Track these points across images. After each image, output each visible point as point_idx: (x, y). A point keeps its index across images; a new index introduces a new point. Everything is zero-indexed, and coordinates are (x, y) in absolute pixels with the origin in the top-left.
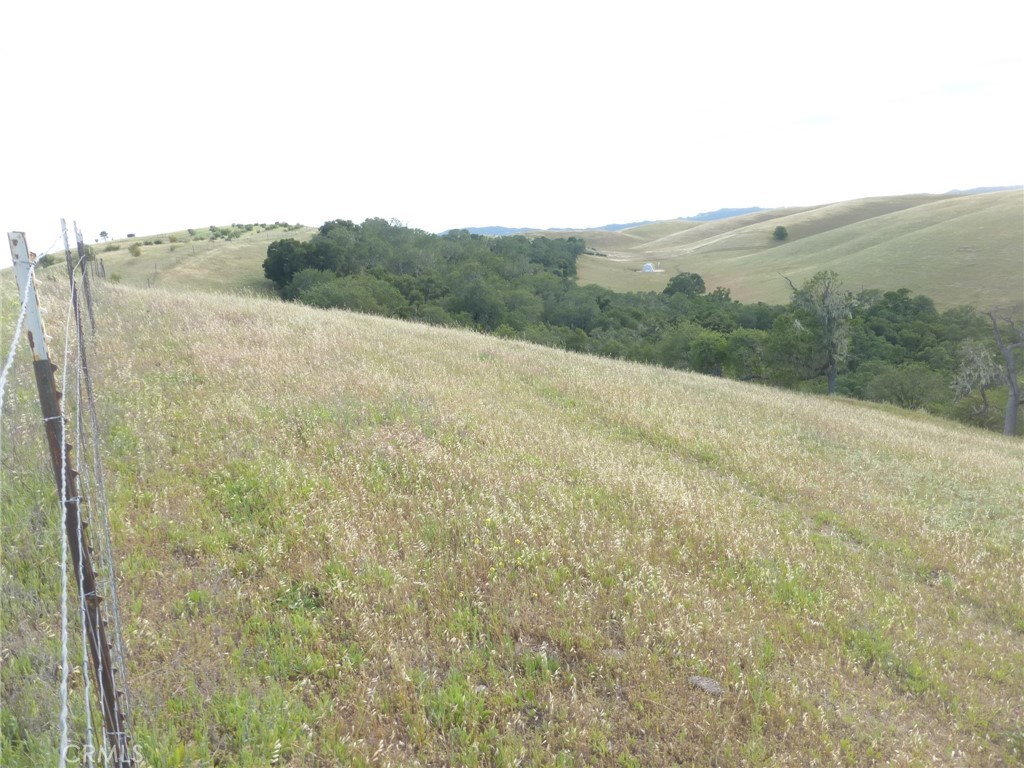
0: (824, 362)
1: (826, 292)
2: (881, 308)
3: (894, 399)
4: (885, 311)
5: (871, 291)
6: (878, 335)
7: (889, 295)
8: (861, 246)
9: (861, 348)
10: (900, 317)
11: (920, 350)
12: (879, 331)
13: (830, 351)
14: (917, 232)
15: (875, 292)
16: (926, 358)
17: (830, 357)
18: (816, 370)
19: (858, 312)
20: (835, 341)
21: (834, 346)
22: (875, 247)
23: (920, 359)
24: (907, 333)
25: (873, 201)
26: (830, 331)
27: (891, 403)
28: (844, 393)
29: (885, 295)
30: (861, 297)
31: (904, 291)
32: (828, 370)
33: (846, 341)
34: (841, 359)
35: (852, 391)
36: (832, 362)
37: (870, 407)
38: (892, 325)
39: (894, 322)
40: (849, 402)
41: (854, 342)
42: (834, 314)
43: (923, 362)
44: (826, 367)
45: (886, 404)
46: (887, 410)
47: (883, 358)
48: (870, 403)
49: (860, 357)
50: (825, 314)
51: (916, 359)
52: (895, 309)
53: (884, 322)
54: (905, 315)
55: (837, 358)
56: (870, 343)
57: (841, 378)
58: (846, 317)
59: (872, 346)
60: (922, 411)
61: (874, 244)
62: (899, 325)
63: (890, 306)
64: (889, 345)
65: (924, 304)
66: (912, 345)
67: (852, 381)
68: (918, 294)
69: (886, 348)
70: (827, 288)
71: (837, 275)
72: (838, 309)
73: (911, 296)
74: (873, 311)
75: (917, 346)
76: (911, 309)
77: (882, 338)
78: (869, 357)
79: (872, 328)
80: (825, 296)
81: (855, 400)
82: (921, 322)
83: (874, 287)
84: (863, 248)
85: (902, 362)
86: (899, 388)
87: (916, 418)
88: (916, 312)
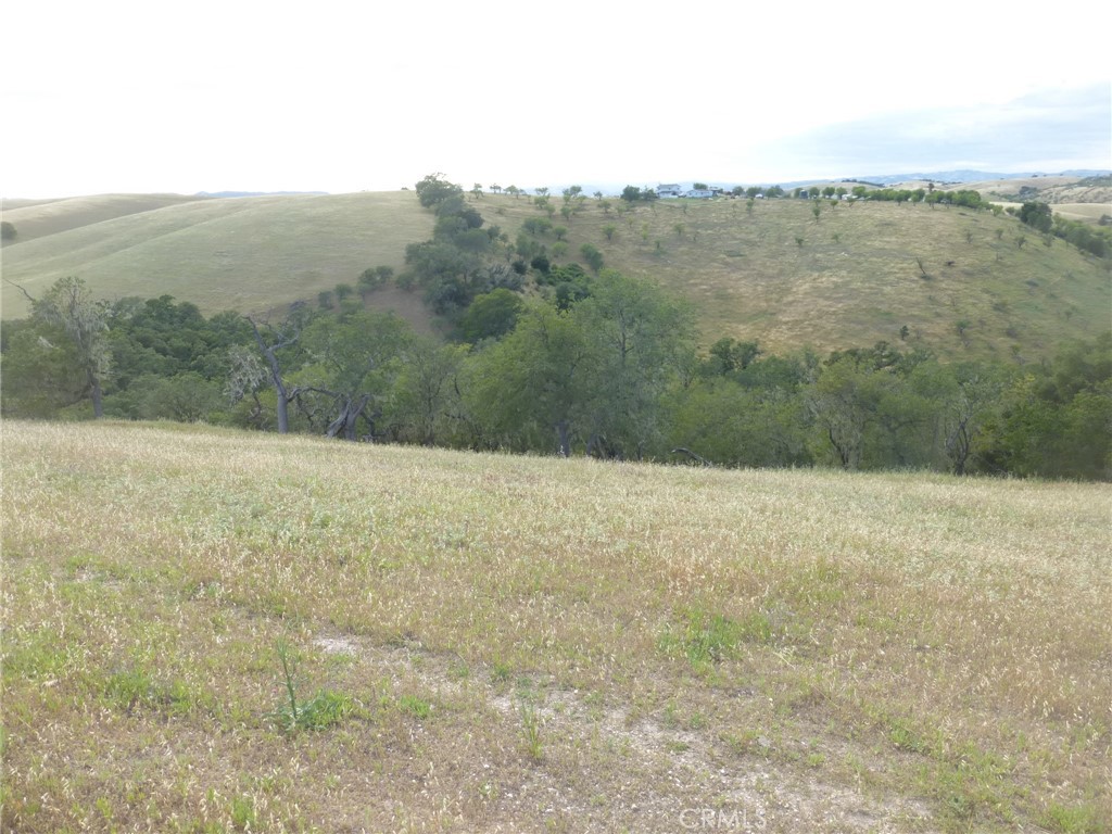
0: (85, 383)
1: (73, 302)
2: (145, 317)
3: (172, 414)
4: (150, 320)
5: (131, 299)
6: (146, 346)
7: (151, 303)
8: (112, 249)
9: (129, 363)
10: (166, 326)
11: (193, 360)
12: (146, 343)
13: (89, 370)
14: (171, 234)
15: (136, 300)
16: (199, 368)
17: (91, 376)
18: (76, 393)
19: (119, 323)
20: (93, 358)
21: (94, 363)
22: (127, 250)
23: (195, 368)
24: (178, 343)
25: (118, 197)
26: (85, 347)
27: (168, 417)
28: (119, 416)
29: (147, 303)
30: (119, 306)
31: (167, 298)
32: (92, 392)
33: (107, 357)
34: (105, 377)
35: (127, 411)
36: (93, 382)
37: (144, 427)
38: (160, 335)
39: (161, 332)
40: (120, 425)
41: (117, 356)
42: (87, 327)
43: (195, 372)
44: (87, 388)
45: (163, 420)
46: (163, 427)
47: (155, 372)
48: (145, 422)
49: (130, 373)
50: (76, 327)
51: (190, 369)
52: (160, 317)
53: (150, 333)
54: (171, 323)
55: (98, 376)
56: (138, 357)
57: (111, 399)
58: (101, 330)
59: (141, 359)
60: (200, 423)
61: (127, 247)
62: (167, 335)
63: (154, 314)
64: (160, 357)
65: (189, 311)
66: (185, 354)
67: (125, 400)
68: (181, 301)
69: (157, 360)
70: (74, 297)
71: (83, 282)
72: (91, 321)
73: (175, 303)
74: (137, 321)
75: (189, 356)
76: (176, 316)
77: (150, 350)
78: (139, 372)
79: (138, 340)
80: (71, 308)
81: (129, 422)
82: (189, 330)
83: (133, 294)
84: (115, 251)
85: (176, 372)
86: (175, 402)
87: (195, 431)
88: (182, 319)
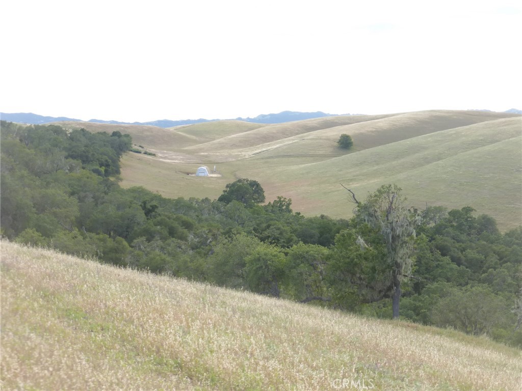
0: (388, 284)
1: (390, 207)
2: (446, 227)
3: (459, 324)
4: (450, 230)
5: (436, 208)
6: (443, 255)
7: (453, 213)
8: (427, 161)
9: (427, 269)
10: (464, 237)
11: (484, 272)
12: (444, 251)
13: (394, 272)
14: (480, 149)
15: (439, 210)
16: (489, 281)
17: (395, 277)
18: (380, 292)
19: (423, 230)
20: (399, 261)
21: (398, 266)
22: (440, 162)
23: (484, 281)
24: (472, 254)
25: (437, 114)
26: (394, 250)
27: (455, 328)
28: (409, 317)
29: (450, 213)
30: (426, 214)
31: (468, 210)
32: (393, 292)
33: (411, 261)
34: (406, 280)
35: (417, 315)
36: (396, 283)
37: (435, 333)
38: (457, 245)
39: (458, 241)
40: (413, 327)
41: (419, 262)
42: (399, 231)
43: (486, 285)
44: (390, 288)
45: (450, 329)
46: (450, 336)
47: (448, 280)
48: (434, 328)
49: (426, 278)
50: (389, 231)
51: (480, 281)
52: (460, 228)
53: (448, 241)
54: (469, 235)
55: (401, 279)
56: (435, 263)
57: (406, 301)
58: (409, 235)
59: (437, 266)
60: (484, 337)
61: (439, 159)
62: (463, 245)
63: (455, 224)
64: (454, 266)
65: (487, 224)
66: (477, 266)
67: (418, 304)
68: (481, 214)
69: (451, 269)
70: (392, 203)
71: (400, 189)
72: (402, 226)
73: (475, 215)
74: (438, 230)
75: (481, 267)
76: (475, 228)
77: (447, 259)
78: (434, 279)
79: (437, 247)
80: (388, 212)
81: (420, 326)
82: (485, 243)
83: (438, 204)
84: (428, 163)
85: (467, 284)
86: (463, 312)
87: (479, 344)
88: (479, 232)
